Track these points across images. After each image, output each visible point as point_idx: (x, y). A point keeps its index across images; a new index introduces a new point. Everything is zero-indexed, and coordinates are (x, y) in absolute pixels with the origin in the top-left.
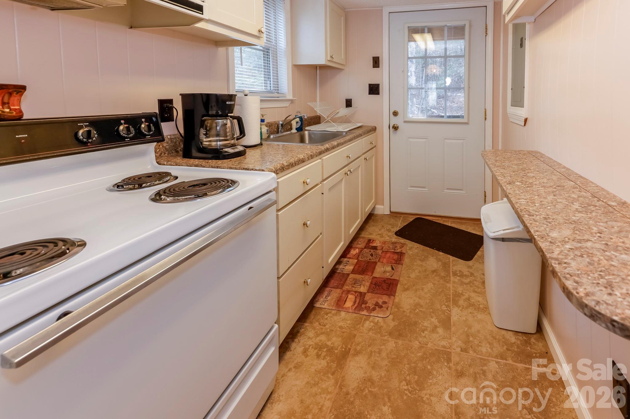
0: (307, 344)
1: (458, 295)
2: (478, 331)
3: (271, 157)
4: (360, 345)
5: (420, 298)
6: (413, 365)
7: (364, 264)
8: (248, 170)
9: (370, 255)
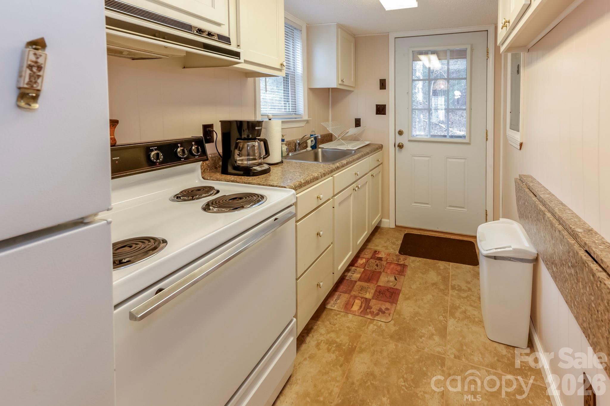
0: (320, 340)
1: (455, 307)
2: (472, 342)
3: (291, 174)
4: (365, 344)
5: (419, 307)
6: (410, 365)
7: (370, 273)
8: (273, 186)
9: (376, 265)
